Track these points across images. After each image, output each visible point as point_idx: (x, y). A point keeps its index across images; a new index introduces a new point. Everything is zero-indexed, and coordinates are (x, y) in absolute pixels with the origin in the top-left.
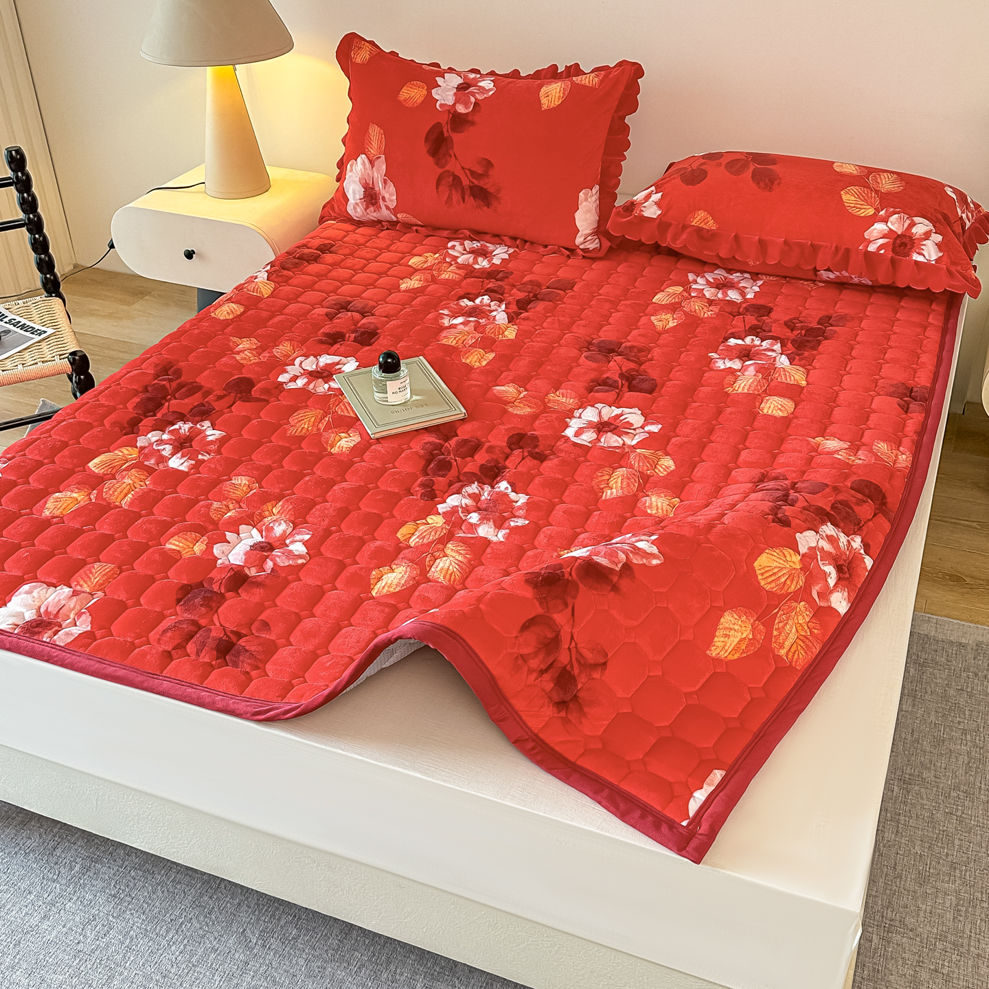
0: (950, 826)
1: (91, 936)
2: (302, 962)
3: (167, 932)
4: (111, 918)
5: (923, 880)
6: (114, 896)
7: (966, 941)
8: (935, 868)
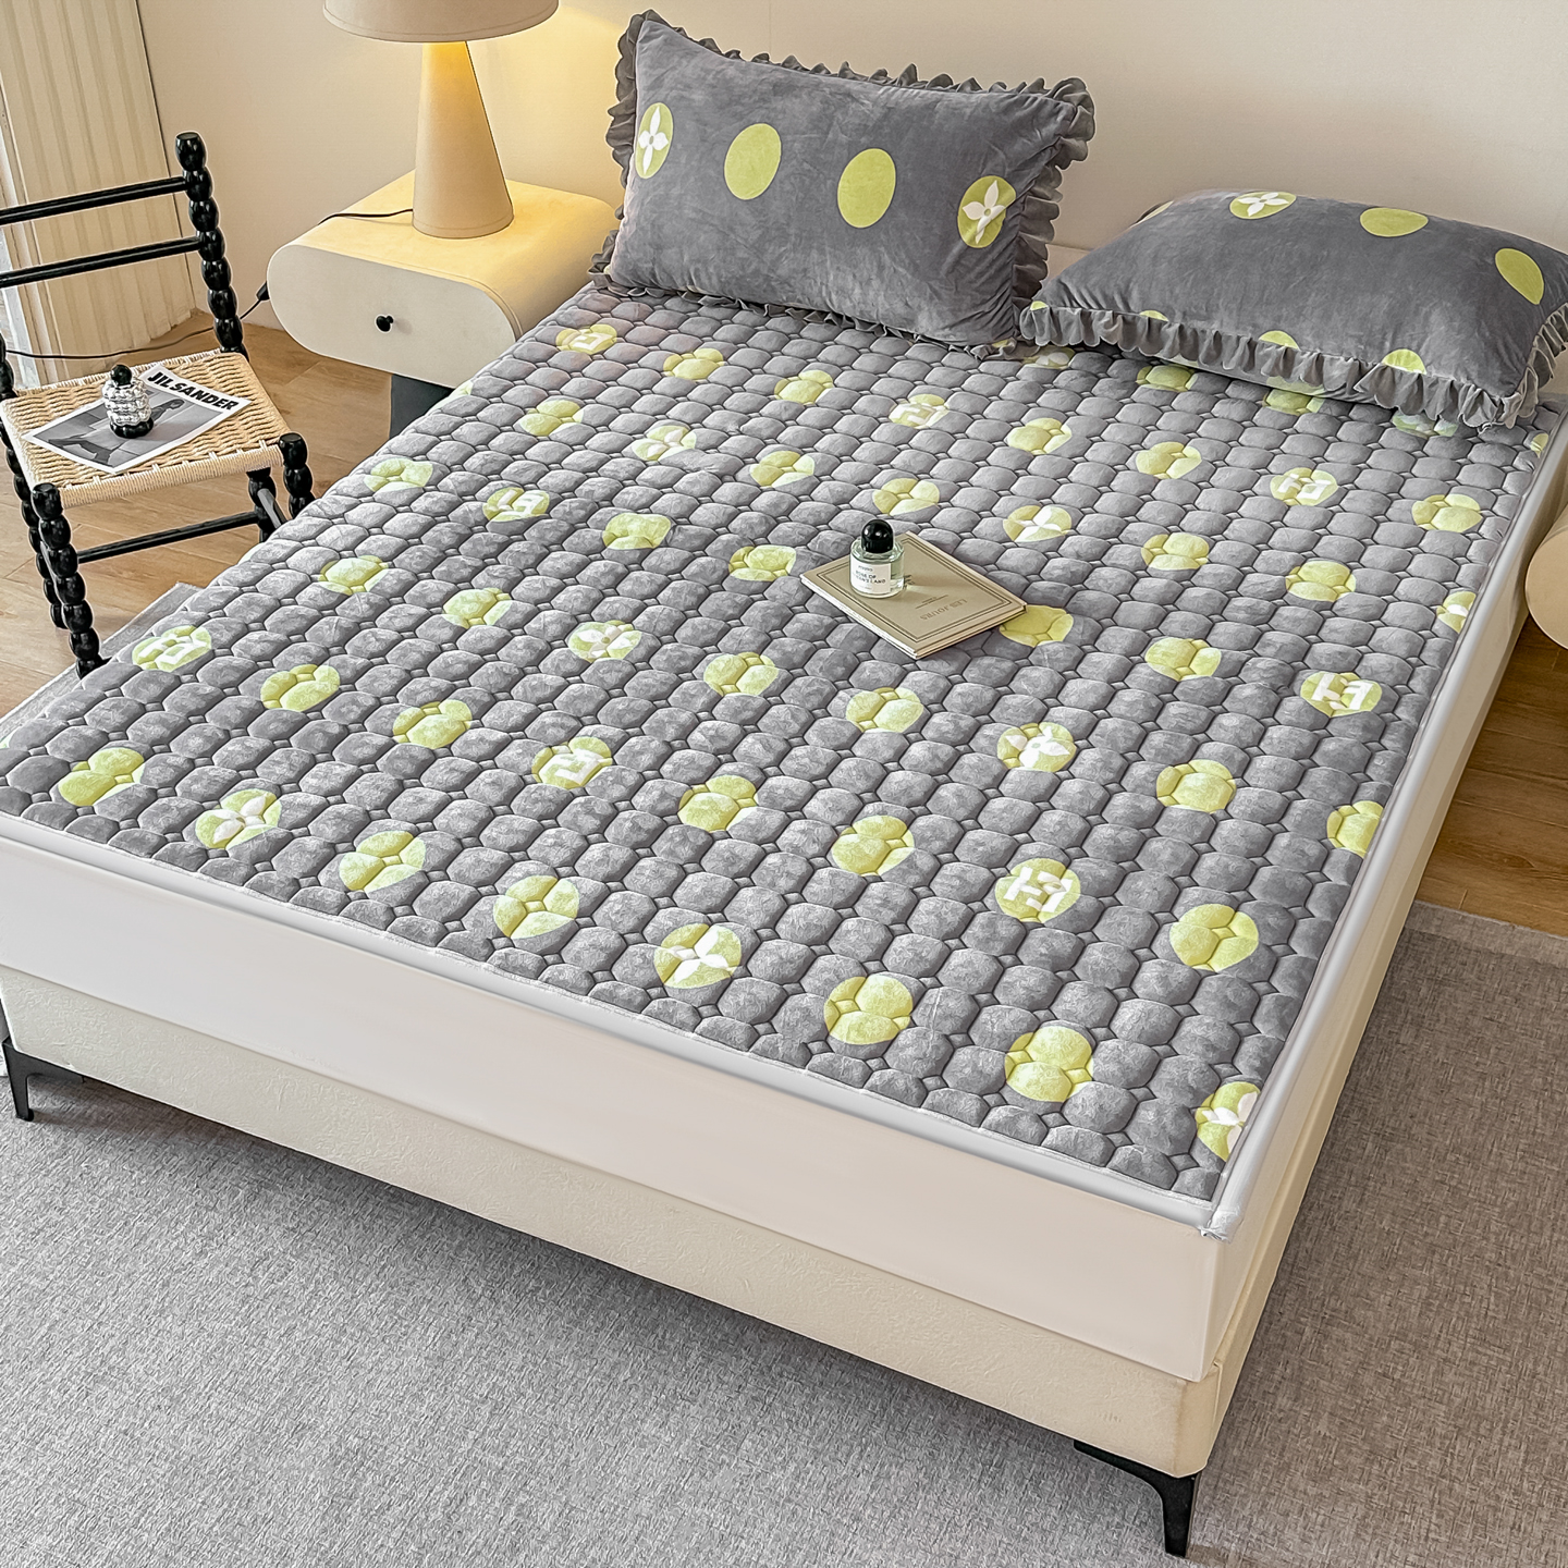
0: (1437, 1198)
1: (263, 1279)
2: (541, 1319)
3: (365, 1276)
4: (288, 1257)
5: (1387, 1262)
6: (293, 1229)
7: (1431, 1343)
8: (1405, 1250)
